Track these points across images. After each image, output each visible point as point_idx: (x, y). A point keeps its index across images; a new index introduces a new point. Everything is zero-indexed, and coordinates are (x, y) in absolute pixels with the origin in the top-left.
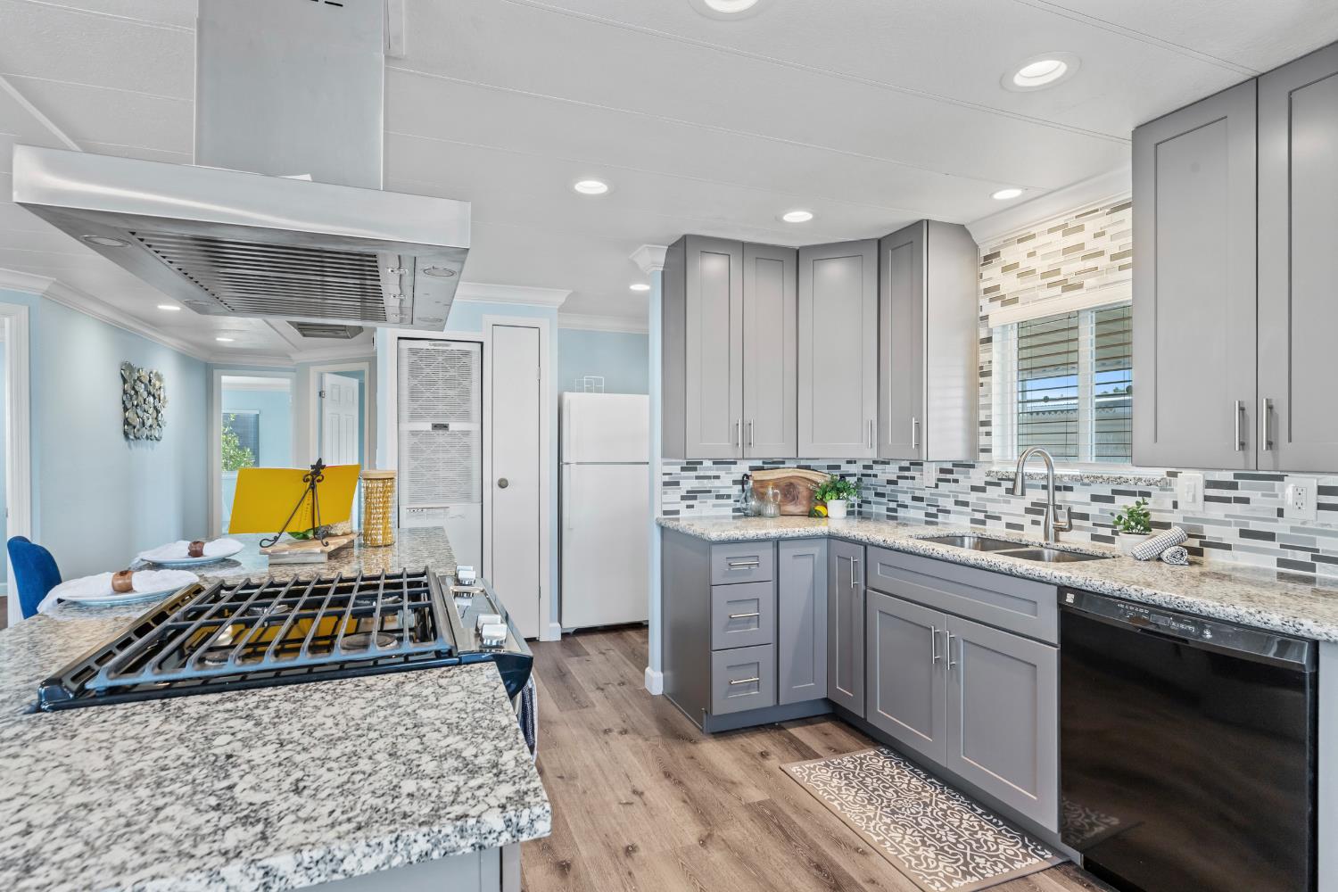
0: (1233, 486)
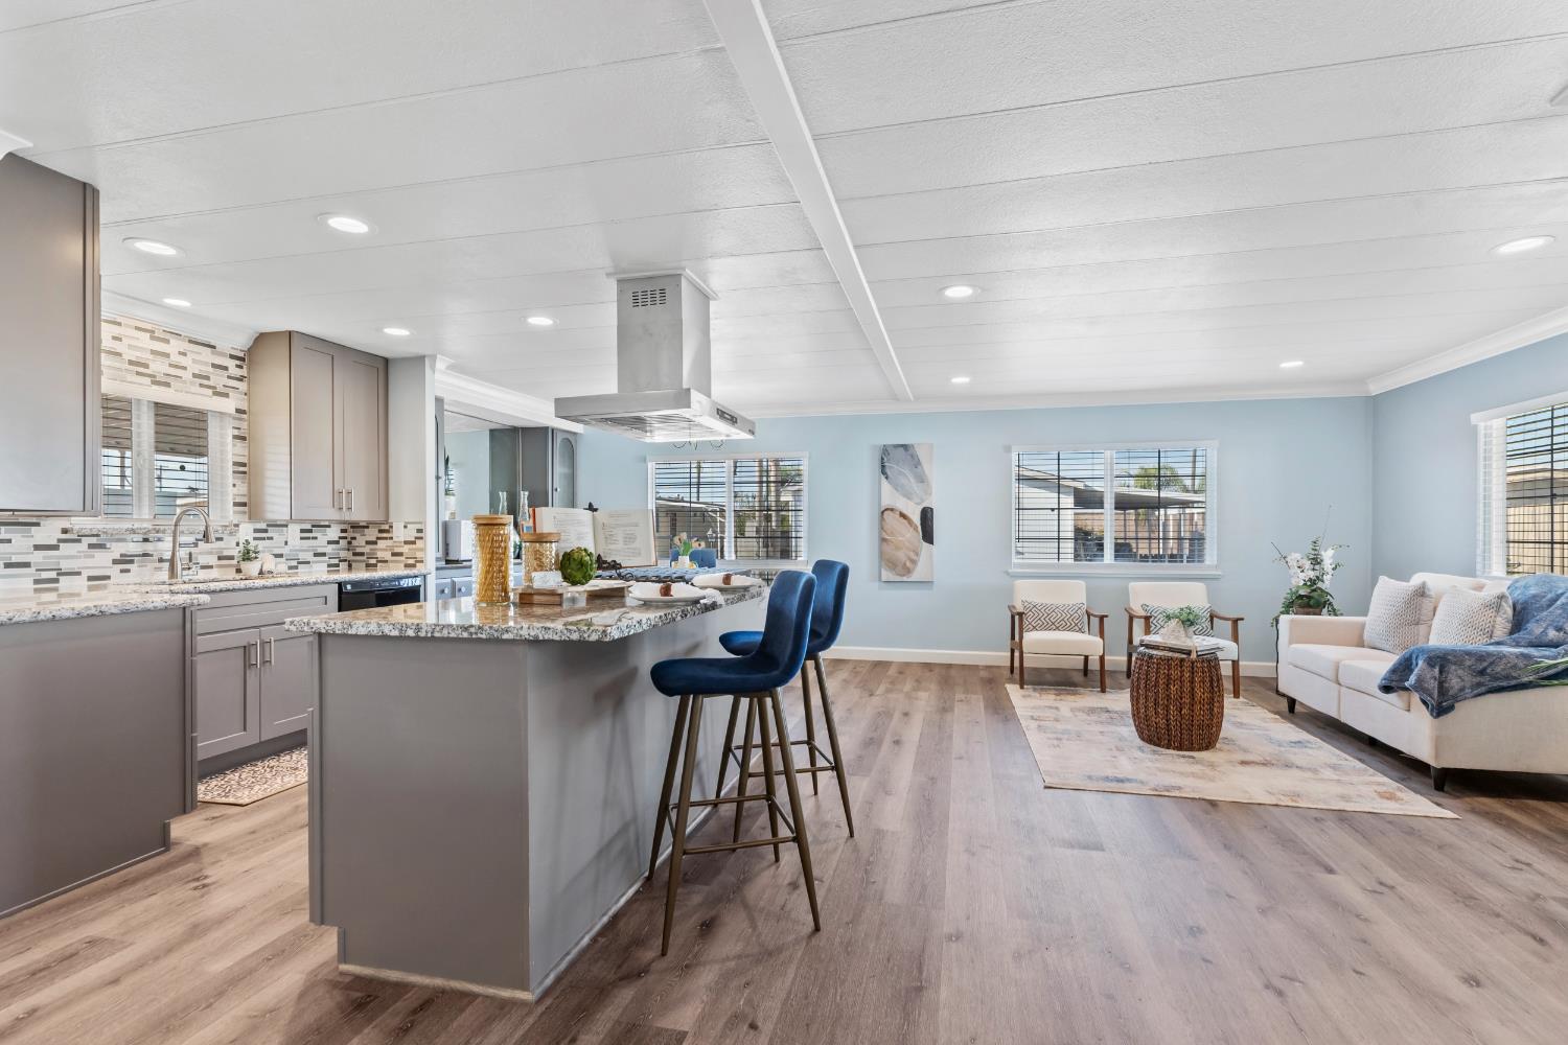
0: (266, 531)
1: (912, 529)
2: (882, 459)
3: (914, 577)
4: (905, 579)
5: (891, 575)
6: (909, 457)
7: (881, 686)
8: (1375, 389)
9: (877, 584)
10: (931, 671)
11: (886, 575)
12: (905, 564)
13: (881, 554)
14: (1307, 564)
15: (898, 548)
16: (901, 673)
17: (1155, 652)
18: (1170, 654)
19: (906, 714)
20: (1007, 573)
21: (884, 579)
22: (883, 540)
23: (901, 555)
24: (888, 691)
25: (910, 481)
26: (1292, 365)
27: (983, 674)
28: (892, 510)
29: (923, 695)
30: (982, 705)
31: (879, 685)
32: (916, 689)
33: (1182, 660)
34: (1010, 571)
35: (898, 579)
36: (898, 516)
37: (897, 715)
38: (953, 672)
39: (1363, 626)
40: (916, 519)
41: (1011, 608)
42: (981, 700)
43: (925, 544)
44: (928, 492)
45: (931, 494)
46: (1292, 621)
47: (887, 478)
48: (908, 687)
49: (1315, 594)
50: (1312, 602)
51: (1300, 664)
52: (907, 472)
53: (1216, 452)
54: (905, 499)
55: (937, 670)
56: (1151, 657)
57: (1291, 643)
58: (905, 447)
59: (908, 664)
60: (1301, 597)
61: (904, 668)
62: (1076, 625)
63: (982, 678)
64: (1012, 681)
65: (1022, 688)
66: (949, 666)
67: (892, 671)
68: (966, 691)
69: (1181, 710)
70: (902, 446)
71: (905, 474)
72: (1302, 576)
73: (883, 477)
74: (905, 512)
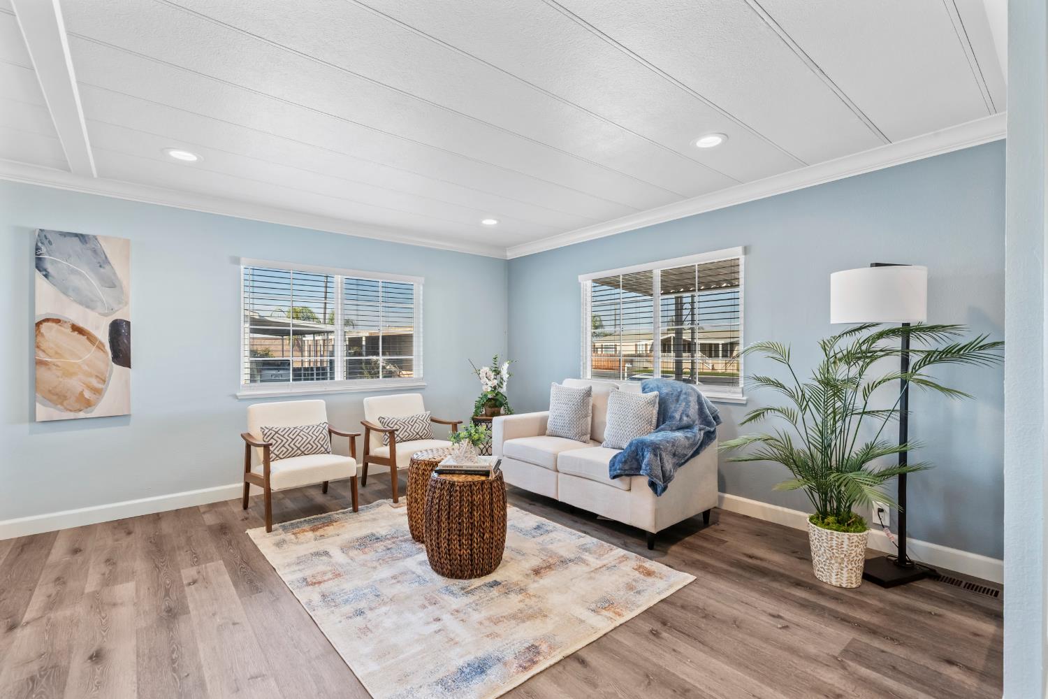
1: (94, 348)
2: (37, 249)
3: (97, 411)
4: (82, 415)
5: (51, 410)
6: (90, 253)
7: (37, 592)
8: (510, 255)
9: (26, 427)
10: (129, 533)
11: (43, 412)
12: (81, 394)
13: (35, 384)
14: (492, 375)
15: (68, 374)
16: (76, 551)
17: (455, 478)
18: (470, 478)
19: (97, 657)
20: (236, 397)
21: (40, 417)
22: (40, 363)
23: (75, 384)
24: (53, 603)
25: (89, 281)
26: (490, 222)
27: (210, 519)
28: (57, 321)
29: (125, 590)
30: (227, 578)
31: (31, 590)
32: (110, 580)
33: (483, 483)
34: (238, 394)
35: (72, 415)
36: (69, 330)
37: (77, 664)
38: (166, 527)
39: (545, 420)
40: (103, 336)
41: (247, 437)
42: (223, 568)
43: (117, 368)
44: (122, 300)
45: (127, 303)
46: (505, 422)
47: (46, 276)
48: (92, 583)
49: (498, 397)
50: (497, 404)
51: (513, 456)
52: (84, 270)
53: (422, 288)
54: (81, 308)
55: (138, 530)
56: (452, 484)
57: (505, 439)
58: (82, 238)
59: (87, 530)
60: (490, 400)
61: (81, 538)
62: (322, 446)
63: (210, 528)
64: (251, 523)
65: (269, 530)
66: (157, 518)
67: (59, 552)
68: (196, 560)
69: (484, 535)
70: (76, 235)
71: (80, 274)
72: (490, 383)
73: (39, 276)
74: (81, 324)
